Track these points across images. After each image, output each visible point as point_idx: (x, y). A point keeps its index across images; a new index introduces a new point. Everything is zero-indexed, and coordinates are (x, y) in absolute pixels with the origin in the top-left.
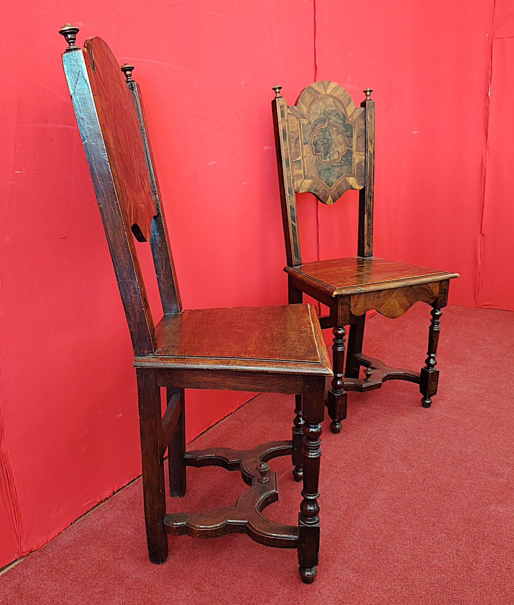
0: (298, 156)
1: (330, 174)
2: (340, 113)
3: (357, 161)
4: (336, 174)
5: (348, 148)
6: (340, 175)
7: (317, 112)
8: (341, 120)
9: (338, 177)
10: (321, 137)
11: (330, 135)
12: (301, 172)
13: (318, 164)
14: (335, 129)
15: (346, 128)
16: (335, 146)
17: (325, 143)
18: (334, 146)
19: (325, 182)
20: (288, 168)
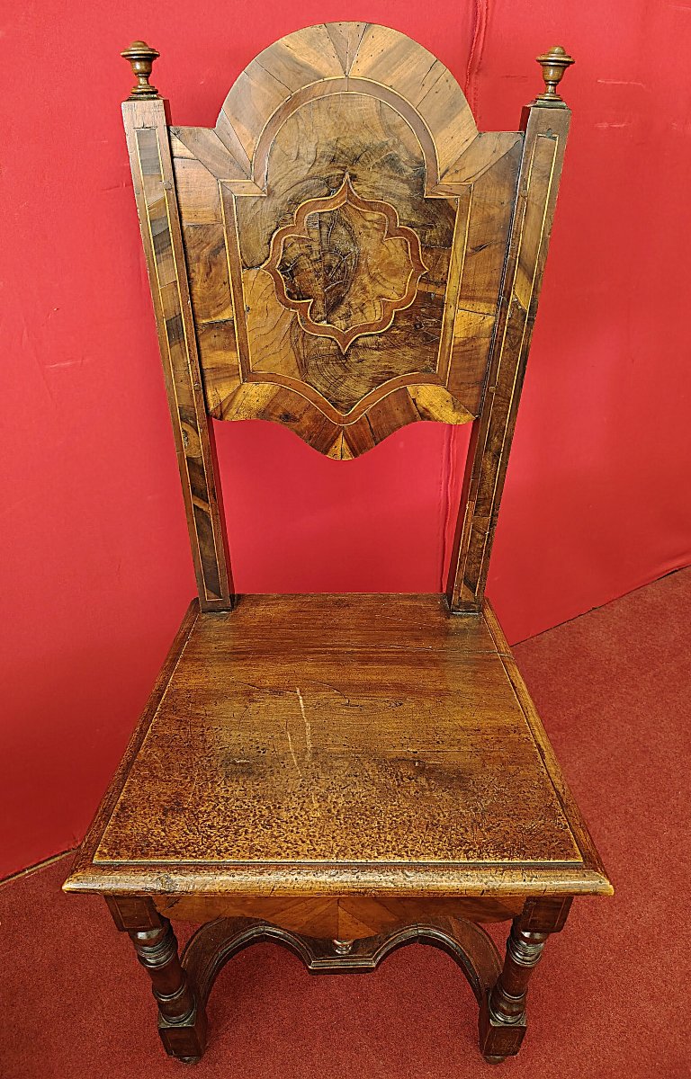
0: (221, 307)
1: (347, 370)
2: (404, 157)
3: (459, 332)
4: (370, 373)
5: (422, 287)
6: (384, 376)
7: (302, 151)
8: (406, 181)
9: (376, 381)
10: (316, 247)
11: (354, 240)
12: (233, 358)
13: (298, 335)
14: (376, 216)
15: (427, 214)
16: (373, 279)
17: (330, 267)
18: (366, 279)
19: (326, 395)
20: (176, 348)
